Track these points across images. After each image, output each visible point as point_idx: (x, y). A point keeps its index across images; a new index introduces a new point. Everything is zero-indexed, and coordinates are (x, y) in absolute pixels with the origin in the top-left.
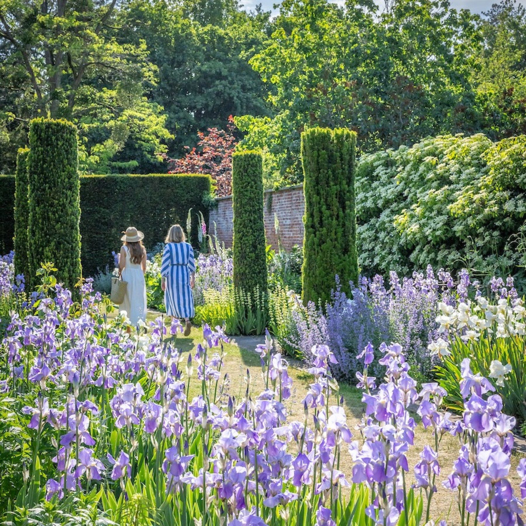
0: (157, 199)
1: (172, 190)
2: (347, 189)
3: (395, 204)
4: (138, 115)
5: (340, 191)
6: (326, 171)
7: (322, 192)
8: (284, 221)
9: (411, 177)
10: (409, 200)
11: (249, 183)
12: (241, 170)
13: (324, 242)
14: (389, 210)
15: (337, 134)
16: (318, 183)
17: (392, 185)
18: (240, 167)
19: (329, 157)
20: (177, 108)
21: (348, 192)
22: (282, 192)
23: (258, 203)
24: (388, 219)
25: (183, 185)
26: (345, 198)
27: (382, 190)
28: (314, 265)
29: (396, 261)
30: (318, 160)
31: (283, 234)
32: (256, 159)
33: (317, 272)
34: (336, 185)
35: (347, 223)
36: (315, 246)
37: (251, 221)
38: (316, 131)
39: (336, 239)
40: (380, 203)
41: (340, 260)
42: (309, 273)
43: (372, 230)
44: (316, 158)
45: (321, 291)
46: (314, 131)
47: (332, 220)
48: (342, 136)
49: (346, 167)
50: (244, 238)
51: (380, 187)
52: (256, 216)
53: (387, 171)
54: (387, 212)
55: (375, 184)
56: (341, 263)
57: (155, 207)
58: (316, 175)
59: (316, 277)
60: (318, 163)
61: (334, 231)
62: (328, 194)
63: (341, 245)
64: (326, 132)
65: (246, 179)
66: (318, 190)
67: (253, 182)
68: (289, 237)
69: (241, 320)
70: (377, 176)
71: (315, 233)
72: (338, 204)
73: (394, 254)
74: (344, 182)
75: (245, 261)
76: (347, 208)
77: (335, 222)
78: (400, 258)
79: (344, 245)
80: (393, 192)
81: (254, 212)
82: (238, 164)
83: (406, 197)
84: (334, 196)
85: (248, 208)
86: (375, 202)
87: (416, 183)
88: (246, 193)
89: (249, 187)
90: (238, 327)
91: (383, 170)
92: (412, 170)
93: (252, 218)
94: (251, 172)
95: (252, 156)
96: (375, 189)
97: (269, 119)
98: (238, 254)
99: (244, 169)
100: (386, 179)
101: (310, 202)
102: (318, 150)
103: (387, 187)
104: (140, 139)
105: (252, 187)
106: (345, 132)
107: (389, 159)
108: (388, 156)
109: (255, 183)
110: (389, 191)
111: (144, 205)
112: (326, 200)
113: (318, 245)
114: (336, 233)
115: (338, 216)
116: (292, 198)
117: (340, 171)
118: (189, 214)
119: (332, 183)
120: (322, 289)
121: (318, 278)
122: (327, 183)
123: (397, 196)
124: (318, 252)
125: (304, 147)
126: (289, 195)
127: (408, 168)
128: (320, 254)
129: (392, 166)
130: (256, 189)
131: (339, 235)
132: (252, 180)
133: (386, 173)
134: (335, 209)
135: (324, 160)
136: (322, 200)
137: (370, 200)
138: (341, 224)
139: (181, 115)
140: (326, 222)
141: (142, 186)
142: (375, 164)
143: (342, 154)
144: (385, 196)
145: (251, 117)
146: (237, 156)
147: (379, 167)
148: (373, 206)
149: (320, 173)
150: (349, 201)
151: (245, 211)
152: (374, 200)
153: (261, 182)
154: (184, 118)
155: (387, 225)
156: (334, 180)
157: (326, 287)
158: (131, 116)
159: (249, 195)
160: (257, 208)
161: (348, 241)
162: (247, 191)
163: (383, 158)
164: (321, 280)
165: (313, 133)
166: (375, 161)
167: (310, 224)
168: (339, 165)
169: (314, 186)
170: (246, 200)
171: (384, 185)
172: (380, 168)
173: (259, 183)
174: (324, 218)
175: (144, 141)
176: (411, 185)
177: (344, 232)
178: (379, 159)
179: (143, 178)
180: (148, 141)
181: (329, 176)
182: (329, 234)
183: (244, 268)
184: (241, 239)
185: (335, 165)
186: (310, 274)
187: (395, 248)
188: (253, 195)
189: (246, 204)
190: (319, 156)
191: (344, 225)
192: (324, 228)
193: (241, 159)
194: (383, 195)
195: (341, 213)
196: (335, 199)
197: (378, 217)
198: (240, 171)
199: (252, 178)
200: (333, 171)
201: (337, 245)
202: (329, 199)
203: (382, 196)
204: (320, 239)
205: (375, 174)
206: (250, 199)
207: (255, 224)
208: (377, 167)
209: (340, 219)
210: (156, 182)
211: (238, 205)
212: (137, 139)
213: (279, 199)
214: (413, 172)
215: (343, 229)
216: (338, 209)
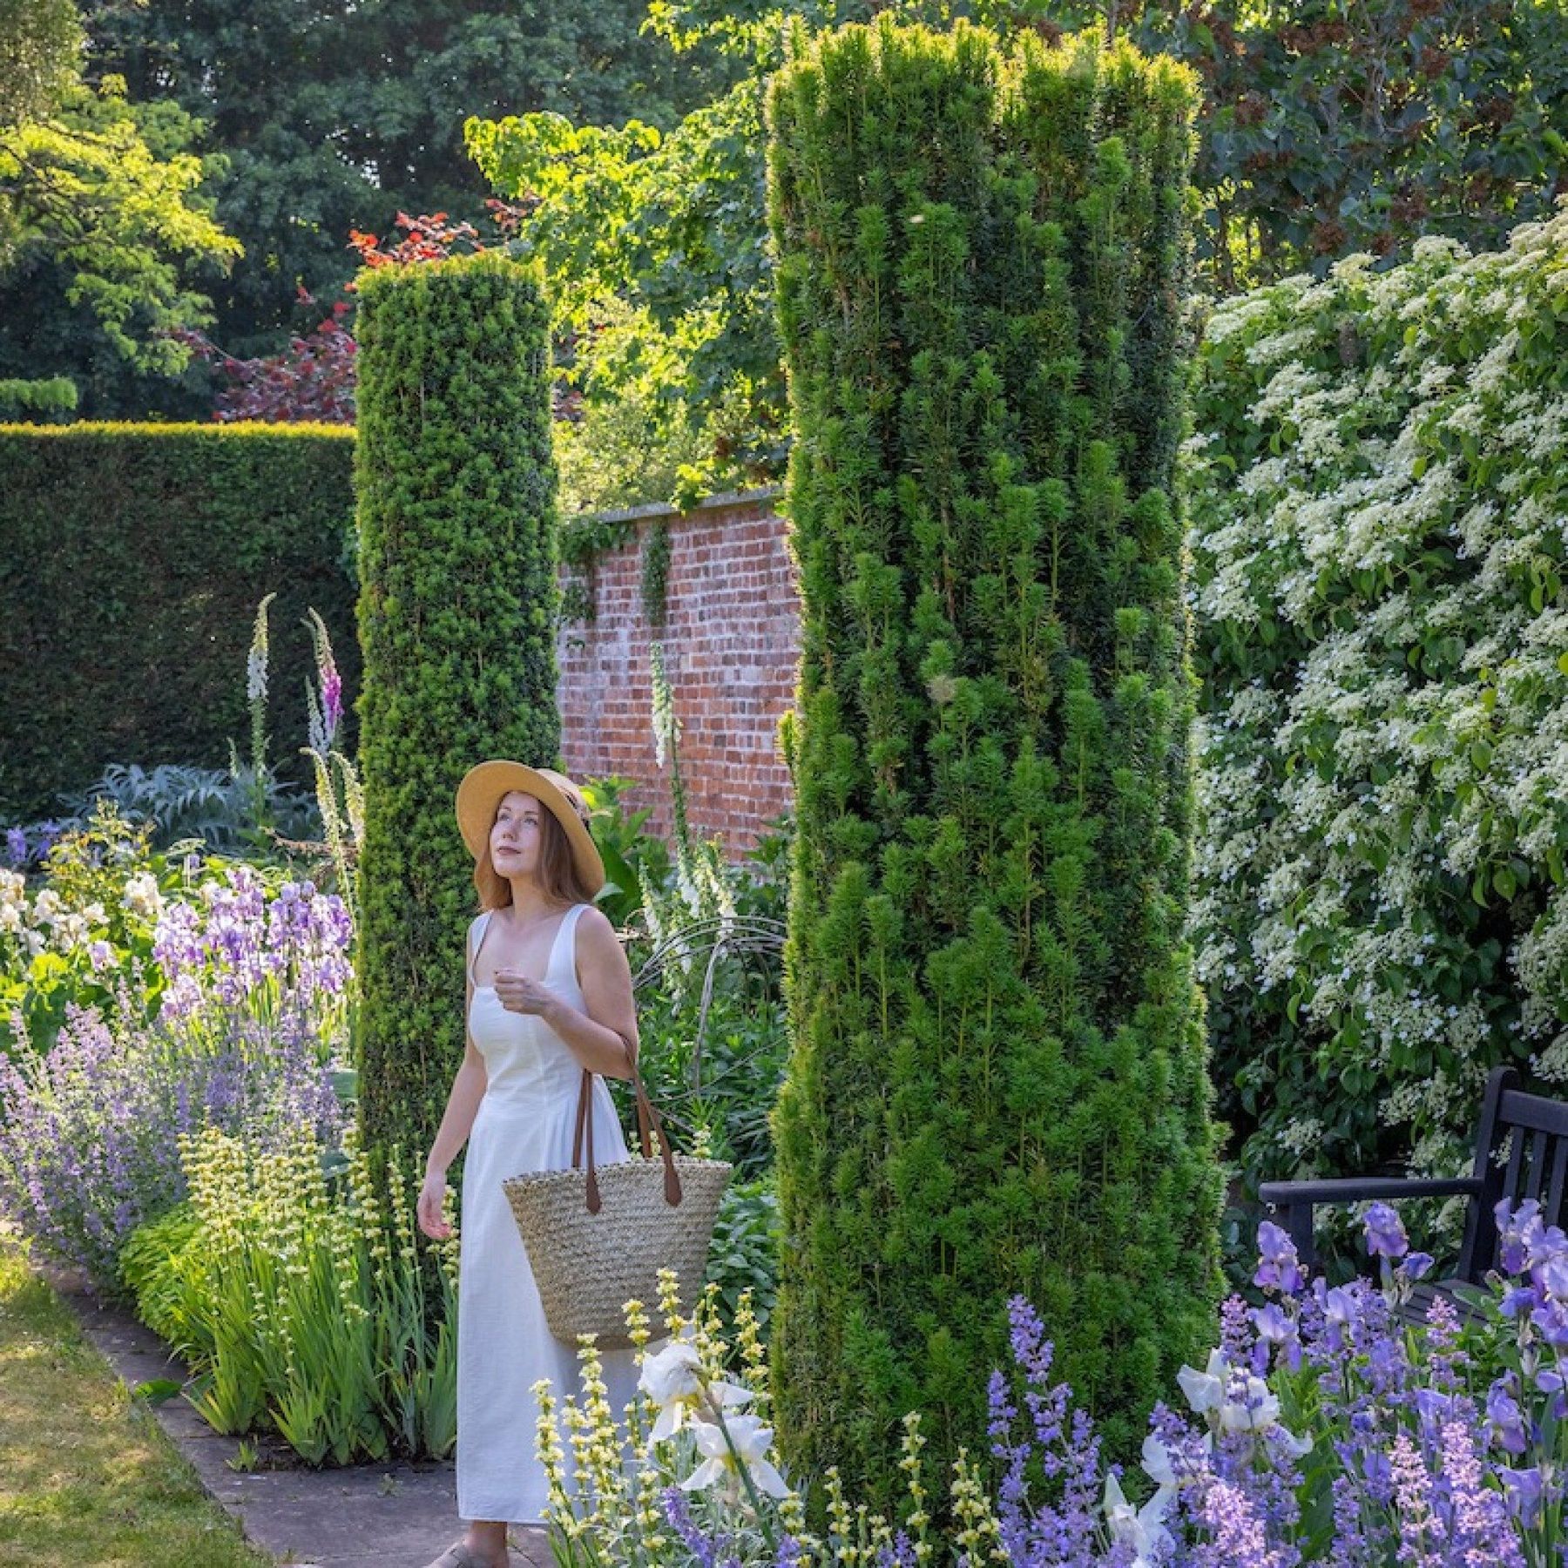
0: (117, 549)
1: (193, 502)
2: (1127, 508)
3: (1392, 608)
4: (72, 150)
5: (1076, 525)
6: (956, 367)
7: (925, 529)
8: (729, 671)
9: (1510, 433)
10: (1488, 578)
11: (458, 465)
12: (409, 377)
13: (943, 931)
14: (1357, 640)
15: (1037, 77)
16: (893, 464)
17: (1370, 486)
18: (404, 360)
19: (977, 250)
20: (286, 136)
21: (1130, 527)
22: (716, 515)
23: (520, 592)
24: (1353, 701)
25: (245, 480)
26: (1112, 574)
27: (1311, 512)
28: (870, 1106)
29: (1406, 968)
30: (890, 279)
31: (720, 740)
32: (507, 308)
33: (893, 1169)
34: (1035, 472)
35: (1130, 780)
36: (875, 962)
37: (468, 708)
38: (874, 44)
39: (1043, 908)
40: (1297, 593)
41: (1076, 1076)
42: (829, 1166)
43: (1242, 760)
44: (875, 262)
45: (924, 1320)
46: (856, 47)
47: (1011, 751)
48: (1080, 86)
49: (1117, 336)
50: (422, 821)
51: (1294, 495)
52: (504, 680)
53: (1336, 397)
54: (1343, 651)
55: (1259, 477)
56: (1081, 1093)
57: (103, 586)
58: (878, 397)
59: (883, 1200)
60: (893, 303)
61: (1024, 843)
62: (972, 545)
63: (1083, 950)
64: (949, 52)
65: (438, 434)
66: (896, 511)
67: (484, 459)
68: (754, 759)
69: (395, 1369)
70: (1270, 425)
71: (870, 855)
72: (1055, 630)
73: (1391, 922)
74: (1104, 451)
75: (431, 971)
76: (1124, 655)
77: (1031, 765)
78: (1431, 954)
79: (1104, 952)
80: (1379, 528)
81: (495, 651)
82: (388, 342)
83: (1474, 566)
84: (1024, 563)
85: (448, 620)
86: (1260, 588)
87: (1546, 464)
88: (437, 528)
89: (457, 491)
90: (376, 1410)
91: (1304, 392)
92: (1510, 389)
93: (480, 692)
94: (475, 390)
95: (483, 291)
96: (1261, 504)
97: (653, 135)
98: (386, 920)
99: (426, 373)
100: (1333, 446)
101: (836, 610)
102: (896, 203)
103: (1342, 499)
104: (87, 266)
105: (476, 489)
106: (1107, 63)
107: (1342, 321)
108: (1338, 305)
109: (500, 466)
110: (1358, 524)
111: (49, 573)
112: (962, 593)
113: (893, 955)
114: (1041, 859)
115: (1054, 718)
116: (768, 548)
117: (1073, 364)
118: (262, 625)
119: (1004, 463)
120: (929, 1300)
121: (900, 1216)
122: (970, 462)
123: (1411, 553)
124: (898, 1009)
125: (787, 180)
126: (754, 532)
127: (1487, 372)
128: (919, 1022)
129: (1363, 366)
130: (504, 499)
131: (1070, 871)
132: (482, 446)
133: (1329, 410)
134: (1039, 666)
135: (942, 271)
136: (929, 596)
137: (1232, 573)
138: (1078, 781)
139: (306, 166)
140: (960, 767)
141: (44, 483)
142: (1258, 353)
143: (1079, 234)
144: (1331, 555)
145: (557, 119)
146: (385, 289)
147: (1285, 374)
148: (1250, 612)
149: (907, 378)
150: (1144, 601)
151: (434, 642)
152: (1254, 574)
153: (542, 459)
154: (321, 184)
155: (1347, 738)
156: (1021, 440)
157: (967, 1283)
158: (40, 158)
159: (459, 539)
160: (510, 623)
161: (1138, 918)
162: (444, 514)
163: (1310, 317)
164: (923, 1234)
165: (846, 67)
166: (1256, 331)
167: (837, 781)
168: (1061, 315)
169: (868, 485)
170: (438, 576)
171: (1314, 481)
172: (1291, 377)
173: (526, 463)
174: (938, 742)
175: (106, 275)
176: (1509, 483)
177: (1105, 847)
178: (1283, 320)
179: (47, 441)
180: (124, 275)
181: (980, 407)
182: (987, 863)
183: (421, 1016)
184: (405, 821)
185: (1034, 321)
186: (838, 1180)
187: (1397, 885)
188: (481, 544)
189: (443, 597)
190: (898, 243)
191: (1102, 795)
192: (948, 821)
193: (410, 311)
194: (1318, 544)
195: (1081, 696)
196: (1028, 586)
197: (1284, 681)
198: (399, 389)
199: (479, 430)
200: (1016, 369)
201: (1053, 952)
202: (987, 585)
203: (1310, 553)
204: (914, 904)
205: (1259, 413)
206: (468, 562)
207: (494, 728)
208: (1270, 371)
209: (1077, 748)
210: (112, 463)
211: (390, 603)
212: (73, 265)
213: (702, 557)
214: (1523, 399)
215: (1095, 826)
216: (1056, 662)
